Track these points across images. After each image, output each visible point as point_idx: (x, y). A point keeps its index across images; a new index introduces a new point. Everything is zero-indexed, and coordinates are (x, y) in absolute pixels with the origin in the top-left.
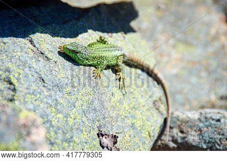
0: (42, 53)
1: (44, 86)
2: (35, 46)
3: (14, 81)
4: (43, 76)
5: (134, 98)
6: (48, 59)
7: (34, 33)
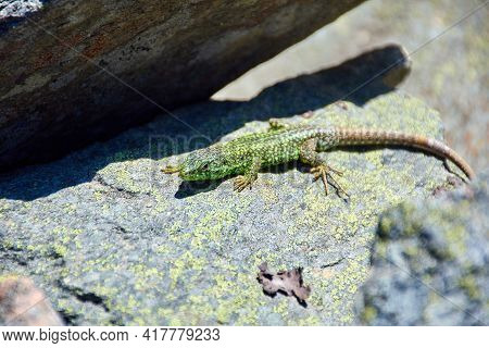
0: (120, 190)
1: (126, 238)
2: (106, 184)
3: (61, 250)
4: (121, 222)
5: (375, 198)
6: (132, 194)
7: (103, 166)
